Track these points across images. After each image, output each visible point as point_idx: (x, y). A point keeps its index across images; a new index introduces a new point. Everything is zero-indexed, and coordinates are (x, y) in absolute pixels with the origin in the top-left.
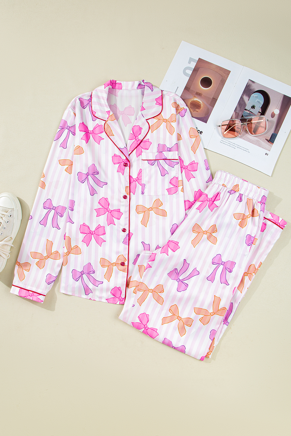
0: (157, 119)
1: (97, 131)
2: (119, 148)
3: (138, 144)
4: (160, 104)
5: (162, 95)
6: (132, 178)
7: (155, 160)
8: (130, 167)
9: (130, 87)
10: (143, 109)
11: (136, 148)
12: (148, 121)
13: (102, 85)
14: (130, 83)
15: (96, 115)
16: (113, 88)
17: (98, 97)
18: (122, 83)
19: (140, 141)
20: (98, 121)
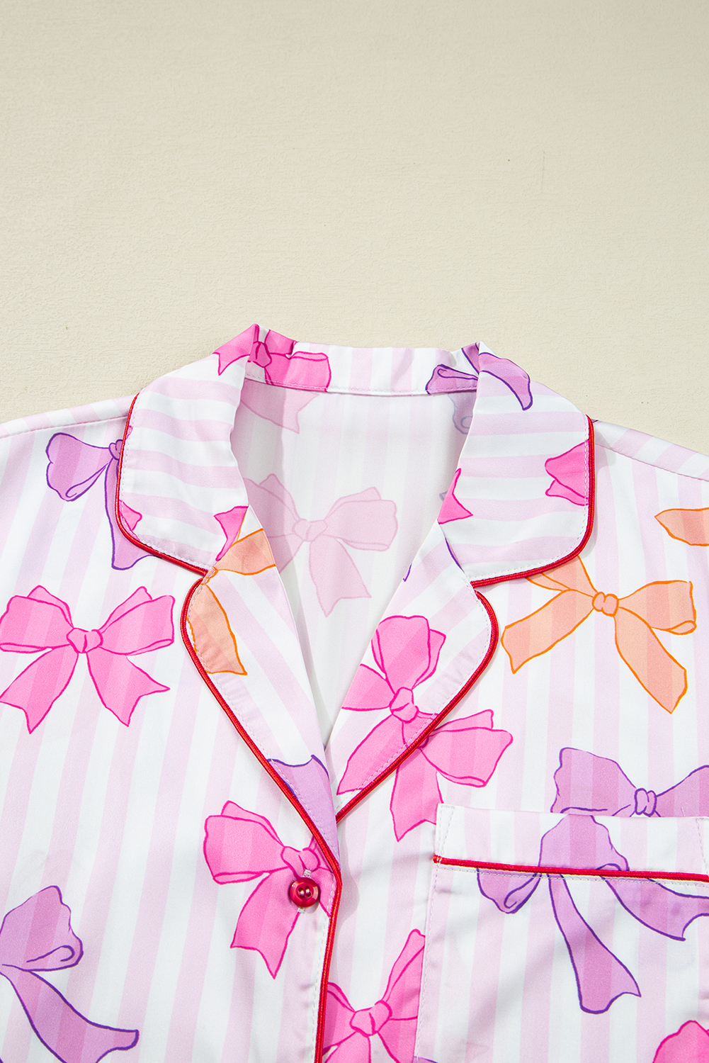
0: (552, 585)
1: (133, 631)
2: (266, 763)
3: (410, 741)
4: (573, 496)
5: (591, 441)
6: (345, 1004)
7: (538, 870)
8: (333, 916)
9: (379, 379)
10: (453, 511)
11: (396, 766)
12: (489, 594)
13: (204, 355)
14: (384, 360)
15: (140, 532)
16: (269, 381)
17: (173, 427)
18: (331, 352)
19: (422, 725)
20: (149, 572)
